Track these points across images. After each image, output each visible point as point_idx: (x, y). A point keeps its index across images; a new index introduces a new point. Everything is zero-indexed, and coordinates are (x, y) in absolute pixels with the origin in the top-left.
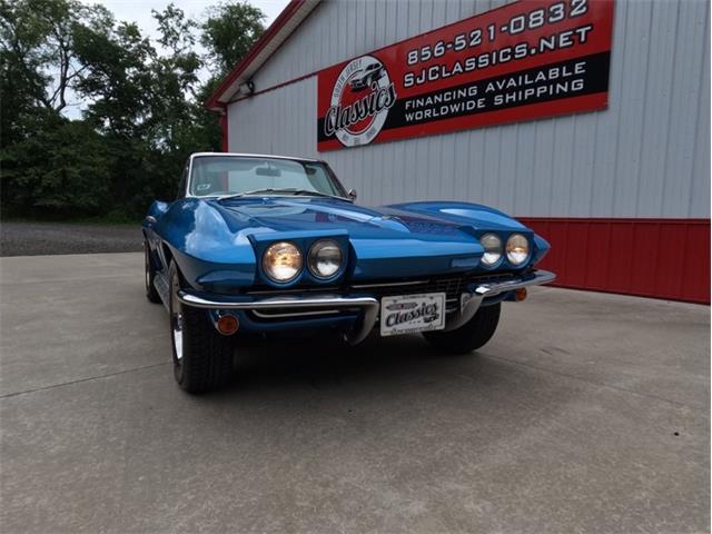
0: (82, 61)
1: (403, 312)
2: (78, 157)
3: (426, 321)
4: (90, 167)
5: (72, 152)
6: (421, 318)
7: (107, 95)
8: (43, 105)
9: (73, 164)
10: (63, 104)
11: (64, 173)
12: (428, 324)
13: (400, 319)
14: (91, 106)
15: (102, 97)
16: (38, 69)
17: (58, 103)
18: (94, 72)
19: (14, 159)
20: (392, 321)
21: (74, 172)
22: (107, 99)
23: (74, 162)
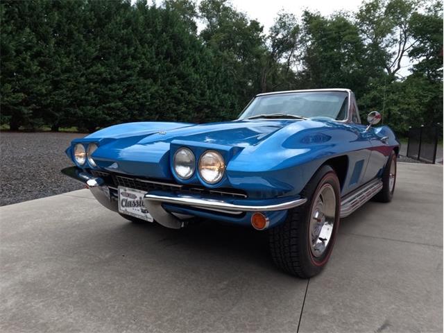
0: (415, 37)
1: (129, 199)
2: (400, 100)
3: (143, 212)
4: (406, 106)
5: (395, 97)
6: (139, 208)
7: (428, 56)
8: (386, 70)
9: (396, 105)
10: (399, 67)
11: (389, 110)
12: (143, 214)
13: (129, 204)
14: (415, 66)
15: (425, 58)
16: (388, 49)
17: (396, 67)
18: (421, 42)
19: (363, 104)
20: (124, 204)
21: (395, 109)
22: (427, 58)
23: (396, 103)
